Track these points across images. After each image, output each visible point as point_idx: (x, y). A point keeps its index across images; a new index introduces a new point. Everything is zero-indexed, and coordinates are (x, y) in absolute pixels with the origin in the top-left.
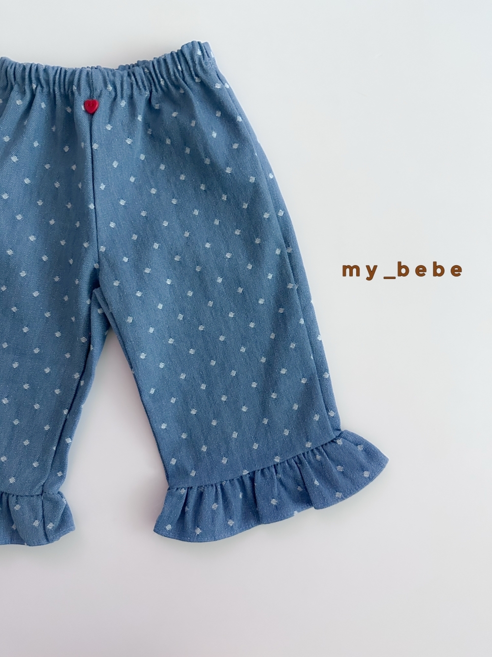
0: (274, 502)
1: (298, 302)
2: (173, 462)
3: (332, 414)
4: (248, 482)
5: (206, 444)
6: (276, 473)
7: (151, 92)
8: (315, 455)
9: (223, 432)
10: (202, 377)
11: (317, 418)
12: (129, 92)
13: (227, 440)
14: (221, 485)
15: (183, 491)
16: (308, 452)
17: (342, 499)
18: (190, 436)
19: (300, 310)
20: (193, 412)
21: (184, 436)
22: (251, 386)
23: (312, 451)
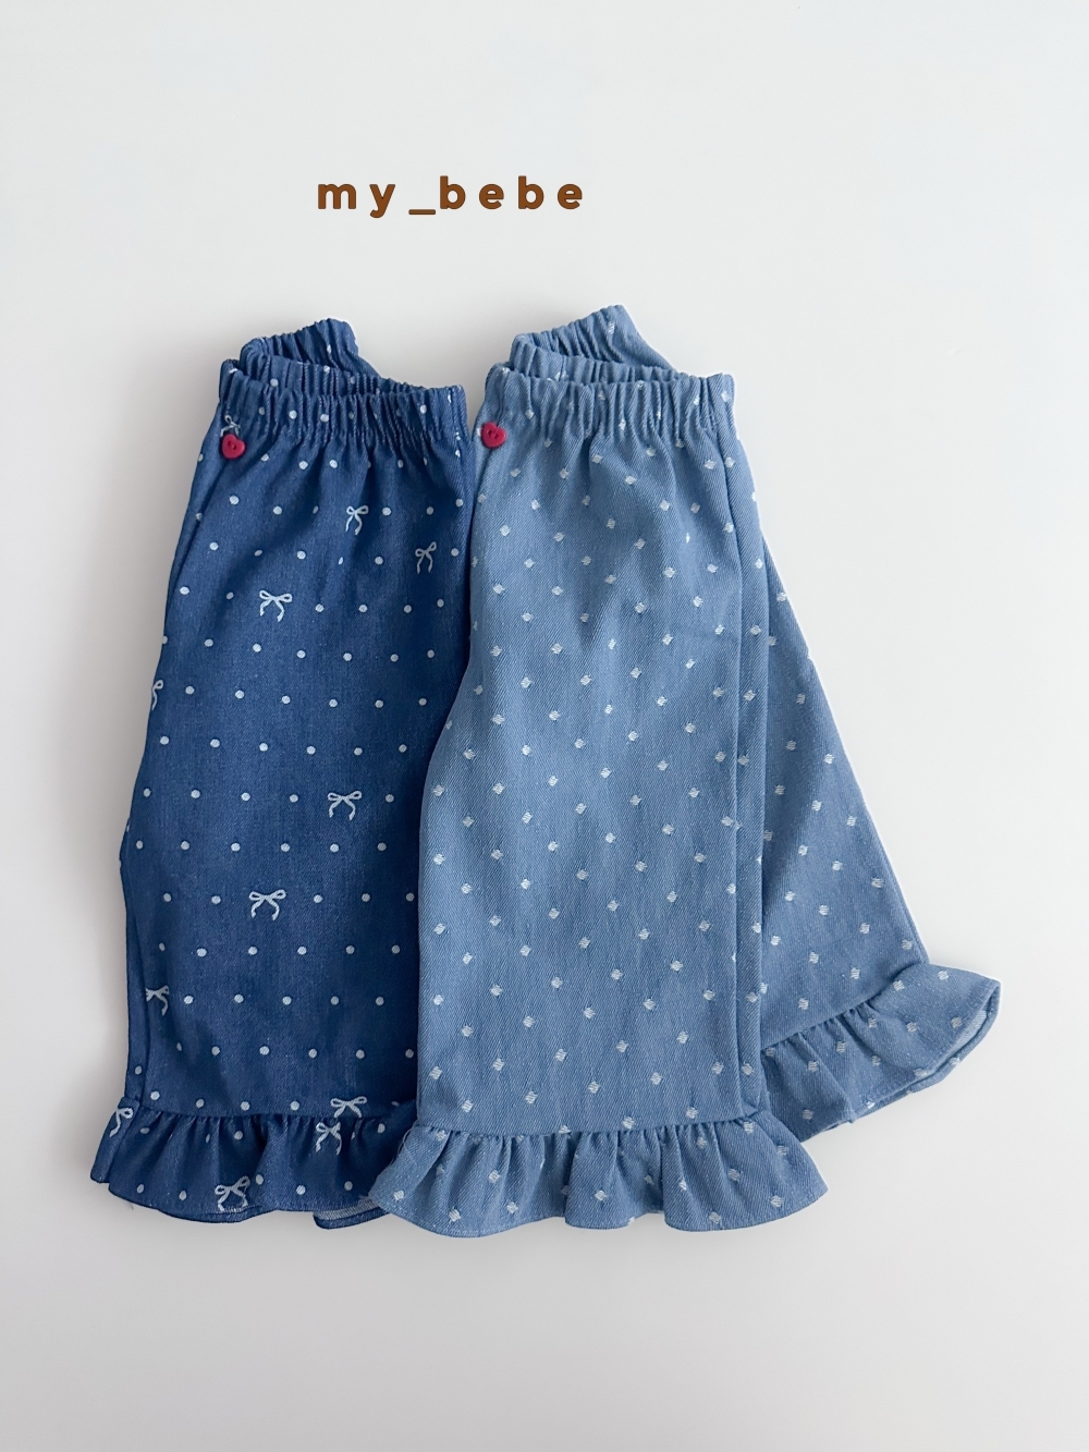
8: (696, 1135)
15: (444, 1136)
16: (685, 1127)
20: (496, 991)
21: (466, 1031)
22: (609, 976)
23: (695, 1126)
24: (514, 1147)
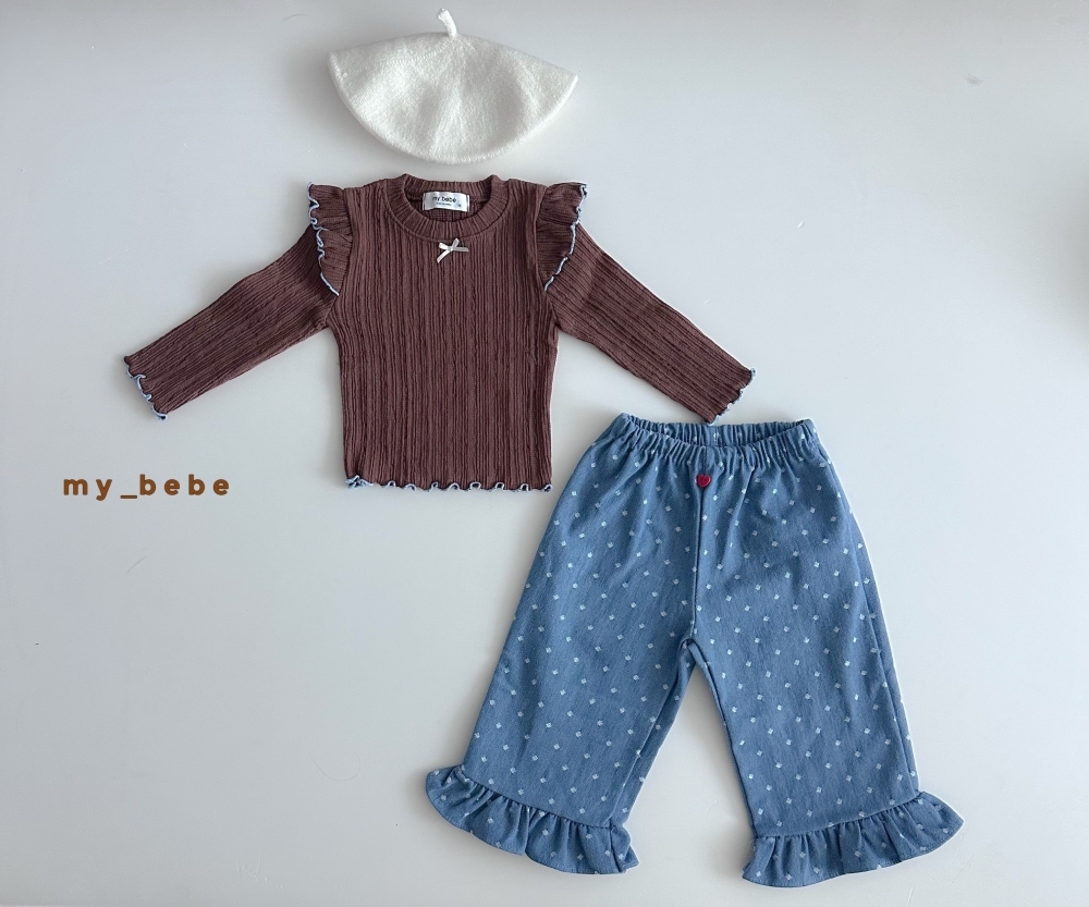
0: (857, 854)
1: (881, 666)
2: (761, 812)
3: (913, 774)
4: (832, 833)
5: (791, 797)
6: (861, 828)
7: (756, 467)
9: (807, 787)
10: (787, 732)
11: (900, 777)
12: (737, 467)
13: (811, 794)
14: (808, 836)
15: (773, 840)
16: (891, 810)
17: (927, 852)
18: (775, 788)
19: (883, 674)
20: (778, 766)
21: (769, 788)
22: (834, 745)
23: (895, 809)
24: (809, 840)
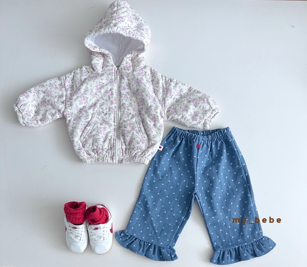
1: (251, 200)
2: (215, 243)
3: (261, 231)
4: (237, 249)
5: (224, 239)
6: (246, 248)
7: (212, 142)
8: (256, 243)
9: (229, 236)
10: (224, 221)
11: (257, 232)
12: (207, 143)
13: (231, 238)
14: (230, 250)
15: (219, 251)
